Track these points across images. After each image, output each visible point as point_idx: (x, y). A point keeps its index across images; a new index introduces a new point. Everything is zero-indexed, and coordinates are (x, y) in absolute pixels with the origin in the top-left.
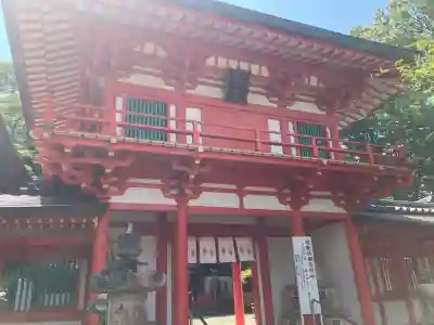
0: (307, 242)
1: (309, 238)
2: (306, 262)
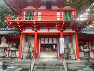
0: (63, 39)
1: (63, 38)
2: (62, 43)
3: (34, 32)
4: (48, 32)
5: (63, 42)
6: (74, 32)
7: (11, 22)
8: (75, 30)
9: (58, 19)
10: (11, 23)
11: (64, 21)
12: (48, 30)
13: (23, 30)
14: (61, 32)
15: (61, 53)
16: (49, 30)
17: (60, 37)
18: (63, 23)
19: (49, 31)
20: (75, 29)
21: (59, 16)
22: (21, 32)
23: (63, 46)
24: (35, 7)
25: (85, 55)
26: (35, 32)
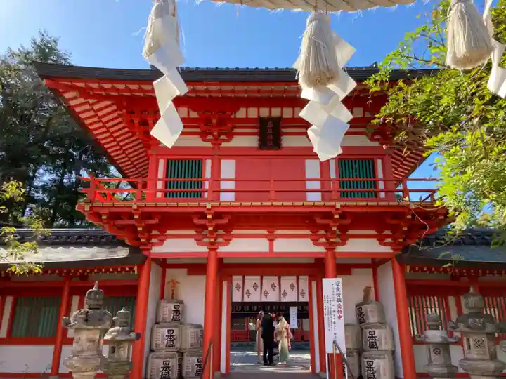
3: (204, 249)
4: (267, 249)
5: (339, 300)
6: (388, 249)
7: (106, 211)
8: (389, 240)
9: (314, 198)
10: (105, 214)
11: (338, 206)
12: (268, 242)
13: (153, 244)
14: (330, 253)
15: (329, 349)
16: (271, 241)
17: (325, 275)
18: (336, 214)
19: (271, 247)
20: (388, 236)
21: (317, 185)
22: (146, 253)
23: (340, 317)
24: (209, 137)
25: (433, 356)
26: (209, 253)
